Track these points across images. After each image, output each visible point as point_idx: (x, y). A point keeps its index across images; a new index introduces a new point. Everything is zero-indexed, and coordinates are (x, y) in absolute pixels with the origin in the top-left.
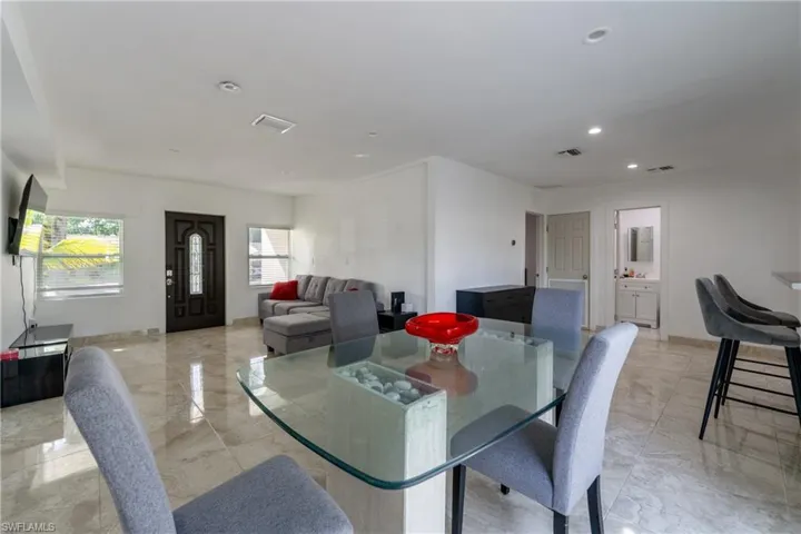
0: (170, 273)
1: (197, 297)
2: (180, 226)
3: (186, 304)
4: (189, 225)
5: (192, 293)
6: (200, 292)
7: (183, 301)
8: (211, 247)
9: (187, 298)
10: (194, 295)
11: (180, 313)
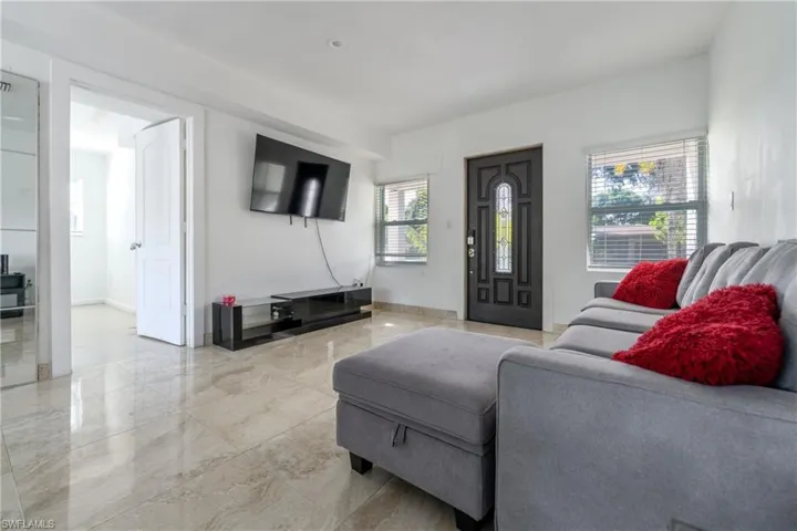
0: (471, 240)
1: (504, 278)
2: (482, 173)
3: (490, 286)
4: (495, 171)
5: (498, 271)
6: (510, 271)
7: (486, 281)
8: (525, 200)
9: (491, 277)
10: (500, 274)
11: (483, 297)
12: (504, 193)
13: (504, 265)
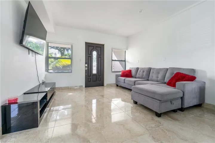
0: (86, 65)
1: (95, 75)
2: (89, 47)
4: (93, 48)
5: (93, 73)
6: (96, 73)
7: (90, 76)
8: (99, 56)
9: (92, 75)
10: (94, 74)
11: (89, 80)
12: (95, 54)
13: (95, 71)
